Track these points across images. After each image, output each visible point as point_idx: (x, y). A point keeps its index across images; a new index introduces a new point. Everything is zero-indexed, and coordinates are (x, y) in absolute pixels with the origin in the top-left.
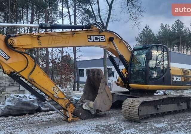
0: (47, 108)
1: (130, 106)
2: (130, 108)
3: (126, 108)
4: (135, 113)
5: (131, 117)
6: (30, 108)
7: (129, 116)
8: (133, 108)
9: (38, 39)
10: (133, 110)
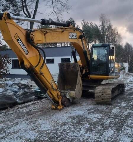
0: (21, 100)
1: (103, 93)
2: (102, 95)
3: (99, 95)
4: (108, 98)
5: (103, 101)
6: (10, 102)
7: (102, 100)
8: (106, 94)
9: (45, 35)
10: (106, 95)
